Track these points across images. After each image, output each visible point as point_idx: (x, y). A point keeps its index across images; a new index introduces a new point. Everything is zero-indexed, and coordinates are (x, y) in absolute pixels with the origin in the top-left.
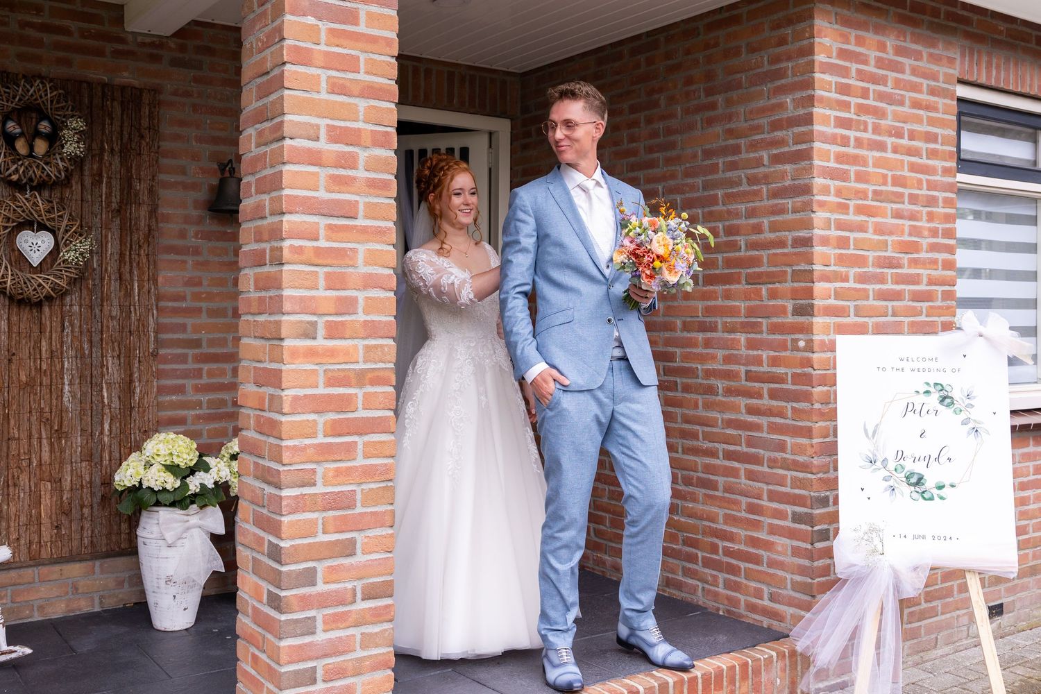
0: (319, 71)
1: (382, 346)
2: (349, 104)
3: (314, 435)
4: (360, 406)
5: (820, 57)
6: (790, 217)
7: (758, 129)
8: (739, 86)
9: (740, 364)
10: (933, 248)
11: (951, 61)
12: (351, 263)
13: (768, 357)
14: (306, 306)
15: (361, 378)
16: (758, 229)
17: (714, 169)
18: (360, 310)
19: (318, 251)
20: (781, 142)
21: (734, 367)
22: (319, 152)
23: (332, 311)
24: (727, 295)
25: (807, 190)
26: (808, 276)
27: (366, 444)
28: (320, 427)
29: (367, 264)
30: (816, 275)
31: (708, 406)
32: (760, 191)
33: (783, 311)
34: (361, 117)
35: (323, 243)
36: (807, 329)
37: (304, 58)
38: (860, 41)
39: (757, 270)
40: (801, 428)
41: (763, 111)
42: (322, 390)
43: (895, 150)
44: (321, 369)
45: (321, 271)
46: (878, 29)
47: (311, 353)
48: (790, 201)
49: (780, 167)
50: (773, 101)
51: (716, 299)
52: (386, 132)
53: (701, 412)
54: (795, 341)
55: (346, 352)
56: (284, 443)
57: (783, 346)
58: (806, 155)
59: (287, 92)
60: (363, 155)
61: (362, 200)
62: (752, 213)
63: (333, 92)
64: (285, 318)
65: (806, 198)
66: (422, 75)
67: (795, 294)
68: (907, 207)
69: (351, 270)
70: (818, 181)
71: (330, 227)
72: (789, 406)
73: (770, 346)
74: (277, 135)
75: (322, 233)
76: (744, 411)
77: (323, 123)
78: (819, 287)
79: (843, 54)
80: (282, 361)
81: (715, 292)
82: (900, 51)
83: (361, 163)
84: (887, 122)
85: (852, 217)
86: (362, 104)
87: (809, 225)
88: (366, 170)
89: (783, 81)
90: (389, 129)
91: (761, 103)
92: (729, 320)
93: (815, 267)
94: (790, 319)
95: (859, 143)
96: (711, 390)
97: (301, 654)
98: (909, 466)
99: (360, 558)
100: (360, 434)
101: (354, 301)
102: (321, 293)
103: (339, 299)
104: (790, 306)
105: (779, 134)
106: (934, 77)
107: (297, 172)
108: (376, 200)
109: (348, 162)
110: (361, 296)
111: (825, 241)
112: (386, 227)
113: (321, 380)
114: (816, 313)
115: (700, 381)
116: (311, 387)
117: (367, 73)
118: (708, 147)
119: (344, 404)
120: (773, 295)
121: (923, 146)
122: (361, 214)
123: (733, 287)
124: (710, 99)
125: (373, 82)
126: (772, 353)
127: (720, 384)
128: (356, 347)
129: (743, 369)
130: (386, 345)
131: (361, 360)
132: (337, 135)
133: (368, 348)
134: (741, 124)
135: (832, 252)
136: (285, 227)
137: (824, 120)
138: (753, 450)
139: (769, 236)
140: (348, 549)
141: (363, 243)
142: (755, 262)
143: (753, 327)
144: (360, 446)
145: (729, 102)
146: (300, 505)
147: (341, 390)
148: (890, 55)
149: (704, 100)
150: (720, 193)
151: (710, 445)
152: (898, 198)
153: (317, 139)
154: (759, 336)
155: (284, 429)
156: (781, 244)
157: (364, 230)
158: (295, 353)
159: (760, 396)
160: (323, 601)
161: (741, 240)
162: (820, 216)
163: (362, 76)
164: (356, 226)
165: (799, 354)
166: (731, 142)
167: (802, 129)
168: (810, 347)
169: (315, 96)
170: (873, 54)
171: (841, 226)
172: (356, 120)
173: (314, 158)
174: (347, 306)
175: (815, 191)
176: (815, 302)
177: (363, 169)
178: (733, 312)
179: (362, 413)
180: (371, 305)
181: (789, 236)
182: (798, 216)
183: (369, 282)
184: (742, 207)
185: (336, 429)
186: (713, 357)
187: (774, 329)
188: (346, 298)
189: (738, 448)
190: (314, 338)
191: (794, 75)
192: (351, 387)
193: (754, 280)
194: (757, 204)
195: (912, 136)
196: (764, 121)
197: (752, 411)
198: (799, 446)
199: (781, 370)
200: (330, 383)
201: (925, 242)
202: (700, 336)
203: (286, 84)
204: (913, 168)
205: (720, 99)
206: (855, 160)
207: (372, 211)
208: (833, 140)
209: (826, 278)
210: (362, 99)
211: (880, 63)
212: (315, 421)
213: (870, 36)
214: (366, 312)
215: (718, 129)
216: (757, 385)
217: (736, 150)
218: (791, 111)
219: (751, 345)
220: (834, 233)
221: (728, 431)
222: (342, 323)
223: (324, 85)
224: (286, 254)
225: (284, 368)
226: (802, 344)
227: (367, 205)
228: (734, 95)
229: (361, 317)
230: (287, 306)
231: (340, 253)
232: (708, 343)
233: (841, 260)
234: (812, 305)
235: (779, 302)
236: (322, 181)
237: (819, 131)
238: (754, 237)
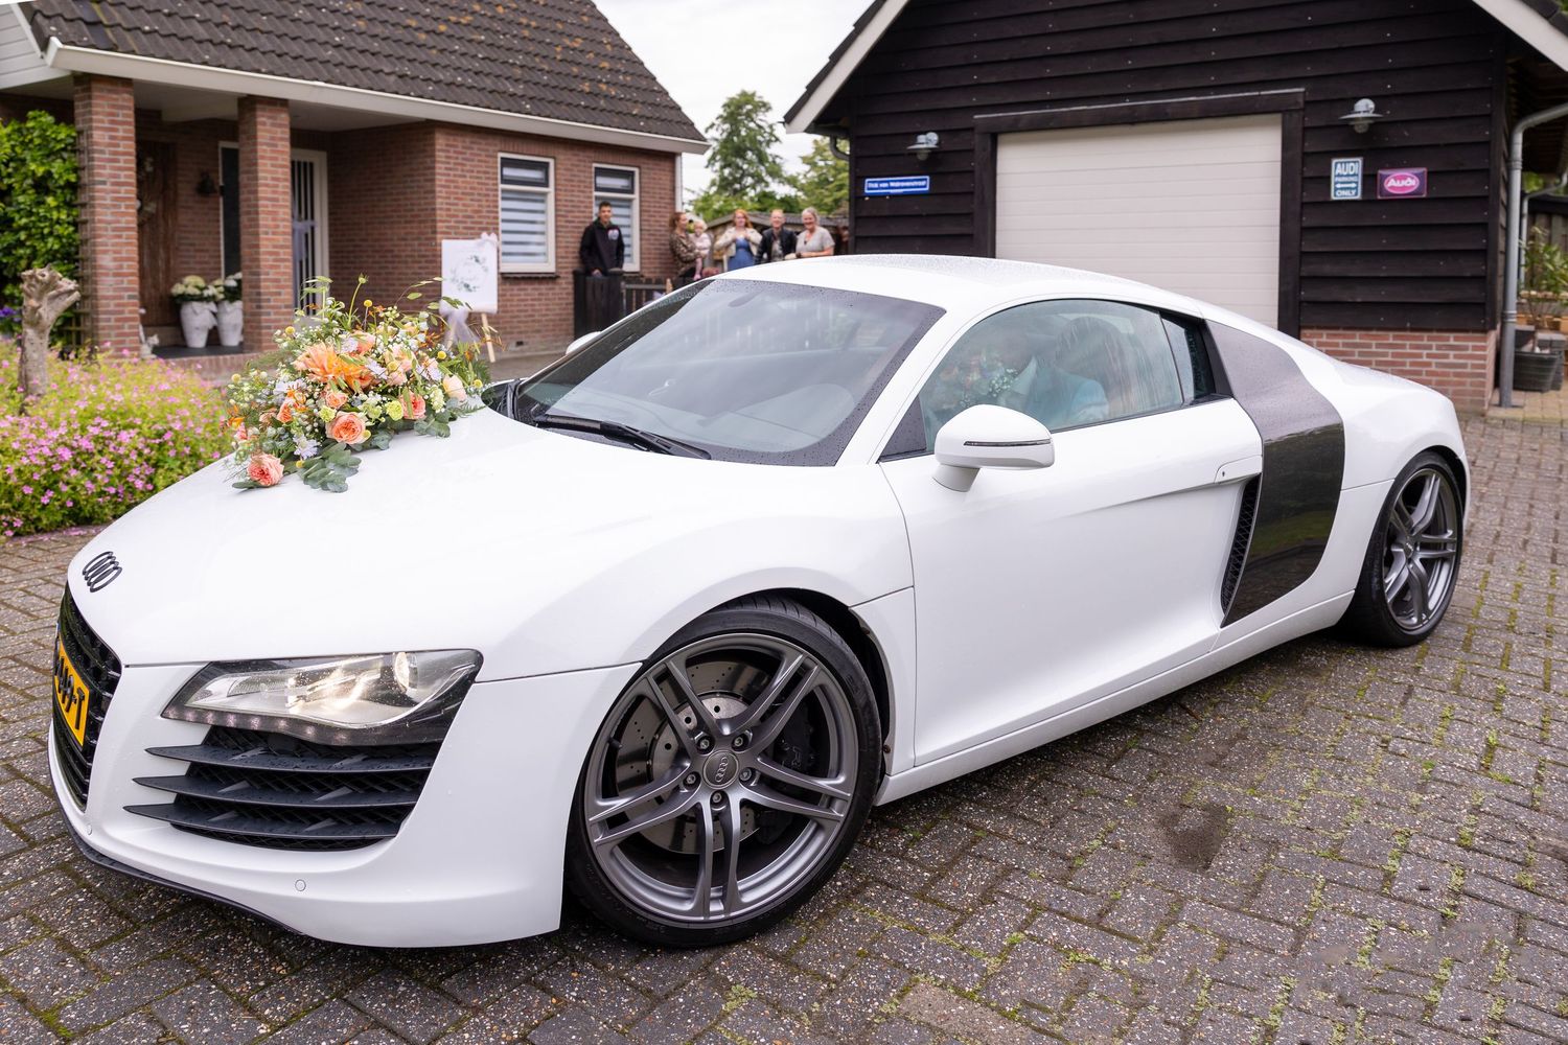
0: (268, 161)
5: (438, 147)
6: (429, 200)
7: (419, 169)
9: (415, 252)
10: (488, 212)
11: (495, 145)
13: (425, 249)
14: (266, 226)
15: (282, 247)
17: (406, 182)
19: (270, 211)
24: (412, 228)
25: (433, 192)
26: (434, 221)
30: (438, 220)
33: (427, 233)
36: (435, 239)
37: (263, 158)
38: (455, 140)
39: (420, 219)
41: (421, 163)
43: (471, 177)
46: (462, 135)
47: (267, 239)
48: (429, 195)
49: (427, 183)
50: (424, 160)
53: (404, 271)
54: (432, 243)
57: (428, 245)
58: (433, 180)
59: (259, 167)
60: (281, 184)
61: (281, 197)
62: (419, 198)
63: (272, 167)
67: (431, 227)
68: (476, 197)
70: (438, 189)
72: (430, 265)
73: (424, 245)
74: (257, 179)
77: (269, 176)
78: (439, 224)
79: (447, 145)
80: (258, 242)
82: (472, 143)
84: (468, 168)
85: (452, 201)
86: (280, 170)
87: (434, 203)
89: (426, 155)
91: (420, 160)
93: (437, 218)
94: (430, 236)
95: (455, 176)
96: (406, 262)
97: (267, 321)
98: (466, 282)
99: (282, 297)
104: (430, 230)
105: (426, 171)
106: (487, 150)
107: (263, 189)
111: (441, 209)
114: (437, 233)
118: (404, 173)
119: (277, 254)
120: (425, 227)
121: (483, 175)
124: (404, 156)
127: (409, 260)
129: (416, 254)
132: (273, 179)
134: (414, 167)
135: (444, 213)
136: (260, 204)
137: (440, 168)
139: (424, 207)
140: (279, 294)
142: (418, 216)
143: (418, 239)
145: (411, 158)
146: (266, 280)
148: (468, 144)
149: (402, 156)
152: (472, 194)
153: (268, 180)
156: (427, 209)
158: (264, 239)
160: (273, 307)
162: (439, 201)
165: (434, 247)
166: (412, 173)
167: (433, 170)
168: (436, 245)
169: (267, 168)
170: (460, 144)
171: (447, 204)
173: (267, 185)
174: (277, 226)
175: (437, 192)
176: (437, 229)
180: (285, 227)
181: (430, 207)
182: (431, 200)
183: (284, 220)
187: (427, 239)
193: (420, 222)
195: (478, 172)
196: (421, 167)
197: (420, 268)
201: (485, 209)
203: (259, 165)
204: (478, 183)
205: (408, 156)
206: (453, 181)
207: (284, 200)
208: (444, 175)
209: (441, 221)
211: (464, 147)
213: (459, 139)
215: (407, 167)
216: (421, 259)
217: (413, 176)
218: (430, 164)
219: (420, 245)
220: (445, 206)
223: (269, 165)
225: (259, 244)
228: (412, 156)
231: (275, 212)
232: (406, 245)
233: (448, 216)
234: (437, 231)
235: (427, 230)
237: (438, 172)
238: (418, 207)
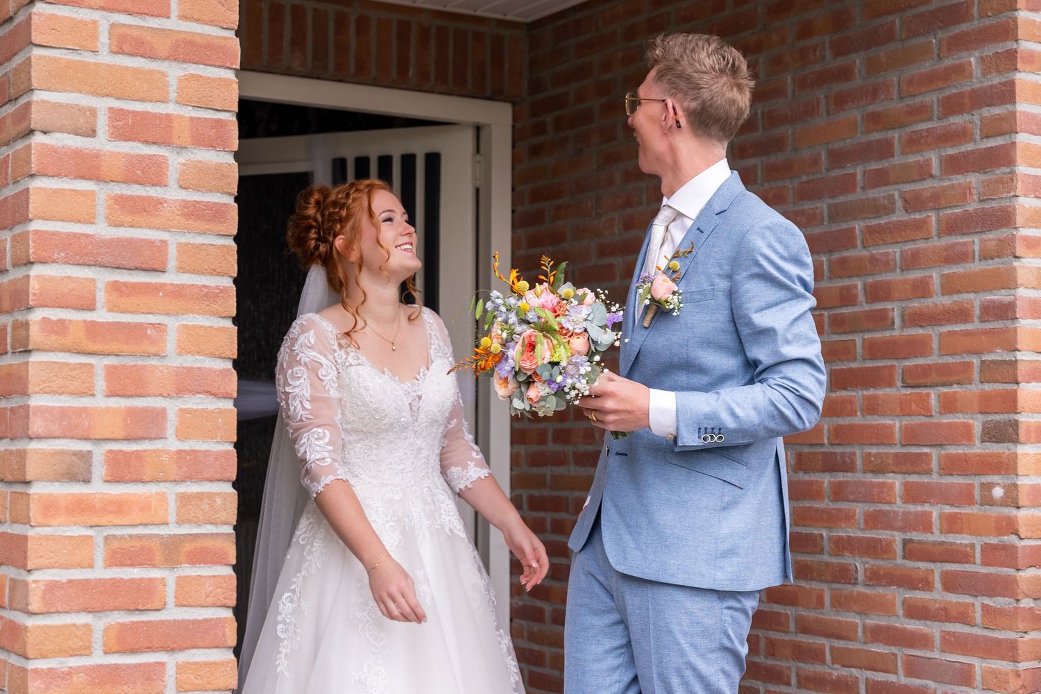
0: (95, 15)
1: (210, 496)
2: (151, 72)
3: (86, 650)
4: (171, 600)
6: (976, 266)
7: (921, 112)
8: (890, 37)
9: (893, 529)
12: (154, 349)
13: (941, 515)
14: (70, 424)
15: (173, 552)
16: (922, 289)
17: (847, 184)
18: (170, 432)
19: (93, 329)
20: (961, 135)
21: (883, 534)
22: (96, 156)
23: (120, 433)
24: (872, 408)
25: (1005, 218)
26: (1008, 372)
27: (181, 668)
28: (98, 637)
29: (183, 350)
30: (1022, 370)
31: (840, 602)
32: (925, 221)
33: (965, 434)
34: (173, 96)
35: (101, 315)
36: (1007, 466)
39: (921, 361)
40: (999, 642)
41: (930, 80)
42: (100, 572)
44: (98, 536)
45: (100, 363)
47: (80, 508)
48: (976, 239)
49: (959, 179)
50: (948, 62)
51: (852, 413)
52: (219, 121)
53: (829, 614)
54: (987, 487)
55: (145, 506)
56: (31, 665)
57: (966, 497)
58: (1003, 157)
59: (36, 52)
60: (175, 161)
61: (174, 240)
62: (911, 261)
63: (121, 52)
64: (33, 445)
65: (1003, 233)
66: (352, 28)
67: (986, 404)
69: (154, 362)
70: (1026, 203)
71: (116, 287)
72: (978, 602)
73: (944, 496)
74: (21, 127)
75: (101, 297)
76: (900, 612)
77: (103, 105)
78: (1028, 390)
80: (27, 521)
81: (850, 401)
83: (172, 175)
86: (174, 72)
87: (1008, 281)
88: (181, 187)
89: (964, 27)
90: (223, 116)
91: (927, 66)
92: (874, 450)
93: (1019, 356)
94: (978, 448)
96: (845, 575)
100: (170, 650)
101: (161, 414)
102: (100, 402)
103: (132, 413)
104: (977, 425)
105: (957, 120)
107: (55, 191)
108: (200, 240)
109: (152, 173)
110: (172, 407)
111: (1038, 310)
112: (217, 287)
113: (100, 555)
114: (1022, 436)
115: (826, 558)
116: (80, 566)
117: (184, 17)
118: (838, 145)
119: (140, 596)
120: (949, 405)
122: (172, 263)
123: (880, 392)
124: (841, 61)
125: (194, 34)
126: (948, 509)
127: (860, 565)
128: (162, 497)
129: (898, 537)
130: (219, 494)
131: (172, 518)
132: (124, 126)
133: (184, 499)
134: (893, 105)
136: (34, 286)
137: (1036, 93)
138: (917, 682)
139: (941, 301)
141: (177, 314)
142: (917, 347)
143: (915, 464)
144: (171, 672)
145: (873, 67)
147: (136, 573)
149: (832, 63)
150: (858, 226)
151: (845, 672)
153: (92, 133)
154: (925, 479)
155: (31, 639)
156: (962, 314)
157: (178, 292)
158: (51, 507)
159: (927, 585)
161: (894, 309)
162: (1028, 264)
163: (173, 23)
164: (165, 285)
165: (995, 511)
166: (877, 136)
167: (997, 111)
168: (1012, 499)
169: (88, 58)
172: (163, 100)
173: (87, 167)
174: (146, 425)
175: (1019, 220)
176: (1022, 418)
177: (176, 186)
178: (880, 436)
179: (174, 613)
180: (191, 424)
181: (975, 300)
182: (990, 265)
183: (187, 383)
184: (895, 251)
185: (126, 641)
186: (849, 517)
187: (952, 466)
188: (145, 411)
189: (891, 678)
190: (87, 481)
191: (983, 15)
192: (154, 566)
193: (915, 379)
194: (922, 245)
196: (932, 99)
197: (915, 611)
198: (996, 674)
199: (963, 539)
200: (118, 558)
202: (826, 479)
203: (35, 38)
205: (857, 60)
207: (193, 259)
209: (1039, 376)
210: (174, 64)
212: (87, 626)
214: (181, 436)
215: (855, 114)
216: (923, 565)
217: (885, 150)
218: (978, 79)
219: (914, 494)
221: (875, 648)
222: (138, 455)
223: (104, 38)
224: (35, 335)
225: (31, 533)
226: (998, 492)
227: (183, 247)
228: (881, 52)
229: (172, 444)
230: (36, 426)
231: (134, 333)
232: (839, 492)
234: (1015, 425)
235: (959, 419)
236: (101, 208)
237: (1025, 114)
238: (916, 304)
